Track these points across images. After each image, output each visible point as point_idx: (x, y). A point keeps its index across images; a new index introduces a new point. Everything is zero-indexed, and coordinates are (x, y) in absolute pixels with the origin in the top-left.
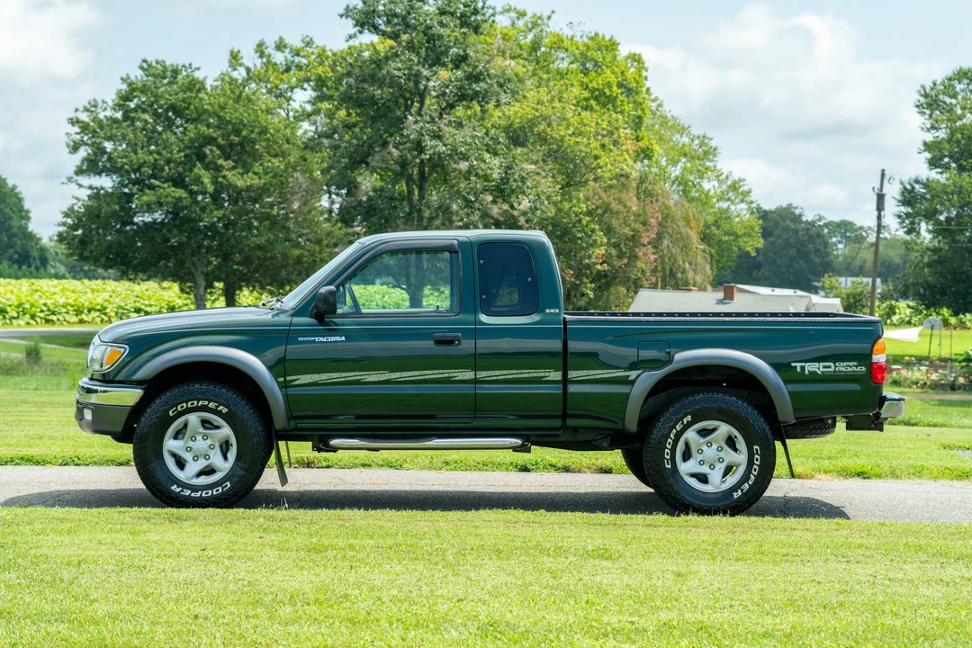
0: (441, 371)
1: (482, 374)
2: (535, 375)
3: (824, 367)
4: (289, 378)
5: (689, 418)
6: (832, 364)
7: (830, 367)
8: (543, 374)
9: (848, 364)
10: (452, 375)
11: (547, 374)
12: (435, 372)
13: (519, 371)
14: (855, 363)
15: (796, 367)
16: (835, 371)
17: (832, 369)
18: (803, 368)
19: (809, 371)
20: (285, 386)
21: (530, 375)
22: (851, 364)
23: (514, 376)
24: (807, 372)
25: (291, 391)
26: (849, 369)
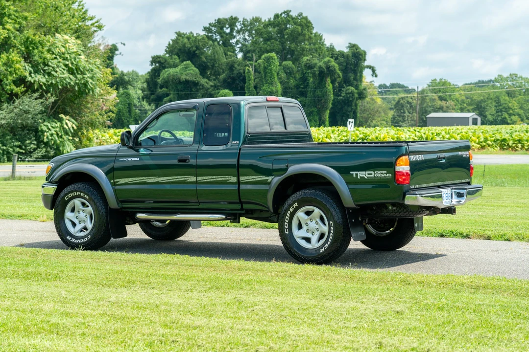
0: (181, 177)
1: (200, 178)
2: (224, 179)
3: (369, 174)
4: (116, 180)
5: (296, 205)
6: (372, 172)
7: (371, 174)
8: (228, 179)
9: (382, 172)
10: (186, 179)
11: (230, 179)
12: (178, 177)
13: (216, 177)
14: (385, 172)
15: (353, 174)
16: (375, 177)
17: (373, 175)
18: (357, 175)
19: (360, 177)
20: (114, 185)
21: (222, 179)
22: (383, 172)
23: (214, 179)
24: (359, 177)
25: (117, 187)
26: (382, 175)
